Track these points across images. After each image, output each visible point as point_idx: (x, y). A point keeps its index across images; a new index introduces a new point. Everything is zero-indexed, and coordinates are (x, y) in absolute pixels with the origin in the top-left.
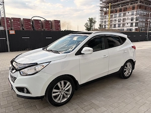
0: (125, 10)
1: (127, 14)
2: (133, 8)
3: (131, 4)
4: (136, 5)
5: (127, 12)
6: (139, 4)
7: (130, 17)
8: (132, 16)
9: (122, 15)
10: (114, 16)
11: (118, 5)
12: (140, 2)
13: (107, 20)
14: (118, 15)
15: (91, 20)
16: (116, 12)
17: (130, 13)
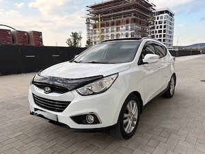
0: (118, 23)
1: (121, 28)
2: (127, 22)
3: (125, 17)
4: (130, 18)
5: (120, 26)
6: (133, 17)
7: (124, 33)
8: (127, 32)
9: (115, 29)
10: (105, 31)
11: (110, 17)
12: (134, 15)
13: (97, 36)
14: (110, 30)
15: (75, 35)
16: (108, 25)
17: (124, 28)
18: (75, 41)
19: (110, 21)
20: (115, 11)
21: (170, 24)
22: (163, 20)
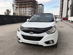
0: (26, 7)
1: (27, 9)
3: (28, 5)
4: (30, 6)
8: (29, 10)
9: (25, 9)
10: (21, 9)
11: (22, 4)
12: (31, 5)
13: (18, 11)
14: (23, 9)
15: (8, 11)
16: (22, 7)
17: (28, 9)
18: (8, 13)
19: (23, 6)
20: (24, 2)
21: (43, 8)
22: (41, 7)
